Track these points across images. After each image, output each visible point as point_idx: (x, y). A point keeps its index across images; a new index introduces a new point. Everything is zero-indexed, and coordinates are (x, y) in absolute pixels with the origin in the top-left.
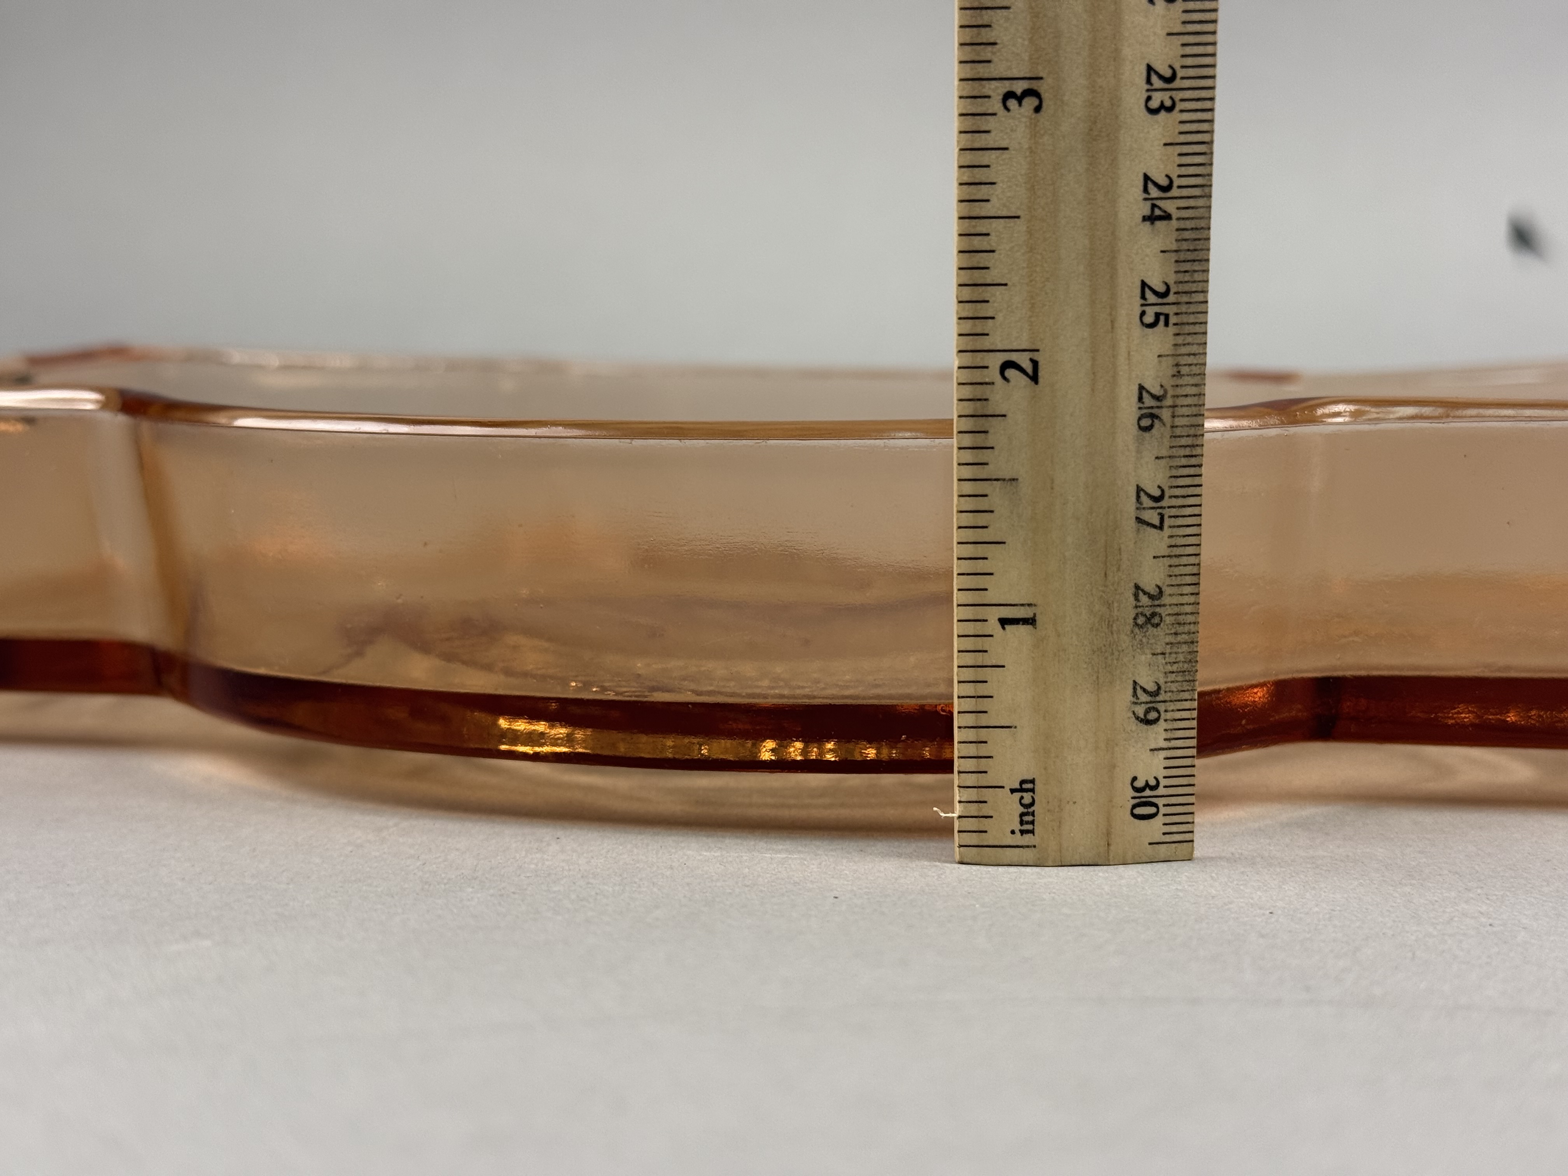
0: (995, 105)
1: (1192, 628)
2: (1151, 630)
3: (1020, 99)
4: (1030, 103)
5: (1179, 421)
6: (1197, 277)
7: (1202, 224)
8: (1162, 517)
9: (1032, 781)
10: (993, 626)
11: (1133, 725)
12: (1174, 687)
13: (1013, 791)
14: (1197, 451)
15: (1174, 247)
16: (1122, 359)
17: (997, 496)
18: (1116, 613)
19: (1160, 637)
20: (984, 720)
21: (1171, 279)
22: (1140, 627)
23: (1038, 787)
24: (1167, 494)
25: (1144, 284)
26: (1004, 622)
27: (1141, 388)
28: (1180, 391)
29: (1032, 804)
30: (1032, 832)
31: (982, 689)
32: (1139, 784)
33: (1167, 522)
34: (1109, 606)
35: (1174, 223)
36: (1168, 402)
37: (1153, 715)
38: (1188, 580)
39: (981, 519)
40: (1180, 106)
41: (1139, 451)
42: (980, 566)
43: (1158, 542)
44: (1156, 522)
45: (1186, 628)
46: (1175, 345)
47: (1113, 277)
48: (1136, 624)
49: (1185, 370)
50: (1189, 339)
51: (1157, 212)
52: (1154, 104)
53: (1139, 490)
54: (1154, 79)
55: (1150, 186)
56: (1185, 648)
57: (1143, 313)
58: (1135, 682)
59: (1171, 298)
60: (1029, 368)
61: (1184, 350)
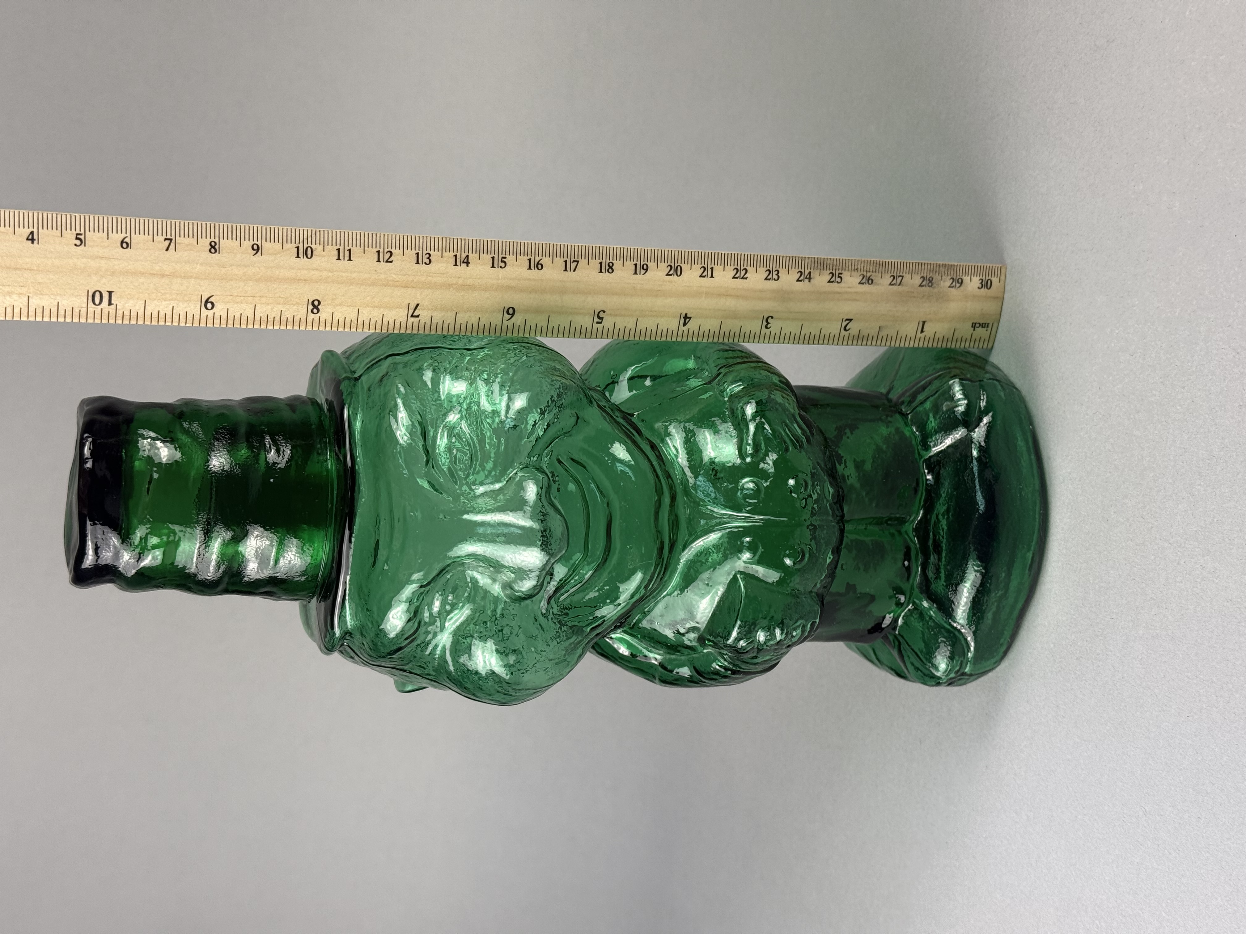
0: (768, 331)
1: (935, 265)
2: (934, 281)
3: (768, 323)
4: (770, 320)
5: (871, 270)
6: (829, 263)
7: (813, 260)
8: (900, 276)
9: (973, 323)
10: (923, 335)
11: (962, 288)
12: (952, 273)
13: (974, 330)
14: (881, 263)
15: (819, 270)
16: (849, 290)
17: (883, 333)
18: (927, 294)
19: (936, 277)
20: (950, 339)
21: (828, 272)
22: (932, 285)
23: (975, 322)
24: (892, 274)
25: (829, 282)
26: (922, 331)
27: (860, 283)
28: (862, 270)
29: (980, 324)
30: (988, 324)
31: (941, 340)
32: (980, 286)
33: (901, 274)
34: (924, 296)
35: (812, 271)
36: (865, 273)
37: (960, 281)
38: (920, 267)
39: (889, 338)
40: (777, 268)
41: (878, 285)
42: (903, 339)
43: (907, 277)
44: (901, 278)
45: (935, 268)
46: (848, 271)
47: (825, 293)
48: (931, 286)
49: (856, 267)
50: (847, 265)
51: (808, 277)
52: (776, 277)
53: (890, 284)
54: (769, 278)
55: (800, 279)
56: (941, 269)
57: (838, 282)
58: (949, 287)
59: (834, 272)
60: (847, 322)
61: (850, 268)
